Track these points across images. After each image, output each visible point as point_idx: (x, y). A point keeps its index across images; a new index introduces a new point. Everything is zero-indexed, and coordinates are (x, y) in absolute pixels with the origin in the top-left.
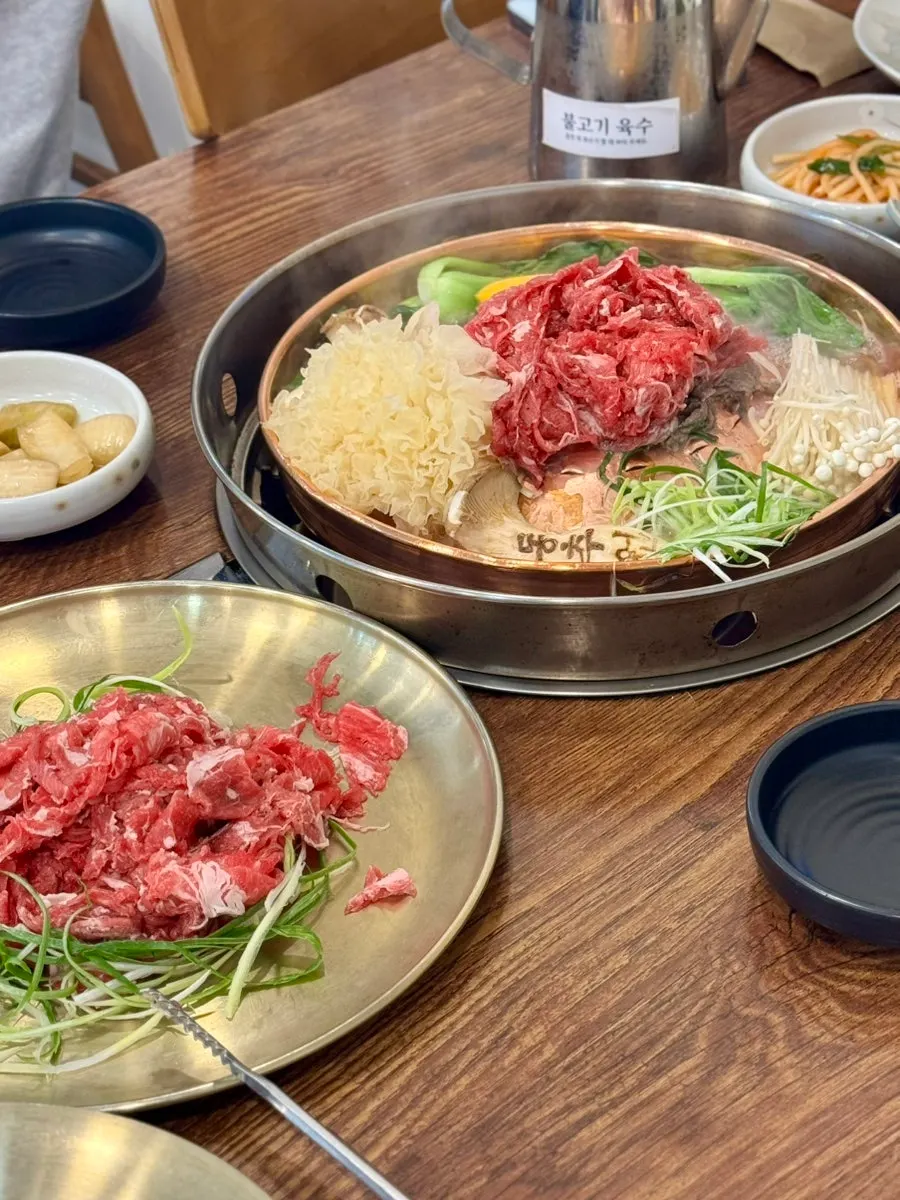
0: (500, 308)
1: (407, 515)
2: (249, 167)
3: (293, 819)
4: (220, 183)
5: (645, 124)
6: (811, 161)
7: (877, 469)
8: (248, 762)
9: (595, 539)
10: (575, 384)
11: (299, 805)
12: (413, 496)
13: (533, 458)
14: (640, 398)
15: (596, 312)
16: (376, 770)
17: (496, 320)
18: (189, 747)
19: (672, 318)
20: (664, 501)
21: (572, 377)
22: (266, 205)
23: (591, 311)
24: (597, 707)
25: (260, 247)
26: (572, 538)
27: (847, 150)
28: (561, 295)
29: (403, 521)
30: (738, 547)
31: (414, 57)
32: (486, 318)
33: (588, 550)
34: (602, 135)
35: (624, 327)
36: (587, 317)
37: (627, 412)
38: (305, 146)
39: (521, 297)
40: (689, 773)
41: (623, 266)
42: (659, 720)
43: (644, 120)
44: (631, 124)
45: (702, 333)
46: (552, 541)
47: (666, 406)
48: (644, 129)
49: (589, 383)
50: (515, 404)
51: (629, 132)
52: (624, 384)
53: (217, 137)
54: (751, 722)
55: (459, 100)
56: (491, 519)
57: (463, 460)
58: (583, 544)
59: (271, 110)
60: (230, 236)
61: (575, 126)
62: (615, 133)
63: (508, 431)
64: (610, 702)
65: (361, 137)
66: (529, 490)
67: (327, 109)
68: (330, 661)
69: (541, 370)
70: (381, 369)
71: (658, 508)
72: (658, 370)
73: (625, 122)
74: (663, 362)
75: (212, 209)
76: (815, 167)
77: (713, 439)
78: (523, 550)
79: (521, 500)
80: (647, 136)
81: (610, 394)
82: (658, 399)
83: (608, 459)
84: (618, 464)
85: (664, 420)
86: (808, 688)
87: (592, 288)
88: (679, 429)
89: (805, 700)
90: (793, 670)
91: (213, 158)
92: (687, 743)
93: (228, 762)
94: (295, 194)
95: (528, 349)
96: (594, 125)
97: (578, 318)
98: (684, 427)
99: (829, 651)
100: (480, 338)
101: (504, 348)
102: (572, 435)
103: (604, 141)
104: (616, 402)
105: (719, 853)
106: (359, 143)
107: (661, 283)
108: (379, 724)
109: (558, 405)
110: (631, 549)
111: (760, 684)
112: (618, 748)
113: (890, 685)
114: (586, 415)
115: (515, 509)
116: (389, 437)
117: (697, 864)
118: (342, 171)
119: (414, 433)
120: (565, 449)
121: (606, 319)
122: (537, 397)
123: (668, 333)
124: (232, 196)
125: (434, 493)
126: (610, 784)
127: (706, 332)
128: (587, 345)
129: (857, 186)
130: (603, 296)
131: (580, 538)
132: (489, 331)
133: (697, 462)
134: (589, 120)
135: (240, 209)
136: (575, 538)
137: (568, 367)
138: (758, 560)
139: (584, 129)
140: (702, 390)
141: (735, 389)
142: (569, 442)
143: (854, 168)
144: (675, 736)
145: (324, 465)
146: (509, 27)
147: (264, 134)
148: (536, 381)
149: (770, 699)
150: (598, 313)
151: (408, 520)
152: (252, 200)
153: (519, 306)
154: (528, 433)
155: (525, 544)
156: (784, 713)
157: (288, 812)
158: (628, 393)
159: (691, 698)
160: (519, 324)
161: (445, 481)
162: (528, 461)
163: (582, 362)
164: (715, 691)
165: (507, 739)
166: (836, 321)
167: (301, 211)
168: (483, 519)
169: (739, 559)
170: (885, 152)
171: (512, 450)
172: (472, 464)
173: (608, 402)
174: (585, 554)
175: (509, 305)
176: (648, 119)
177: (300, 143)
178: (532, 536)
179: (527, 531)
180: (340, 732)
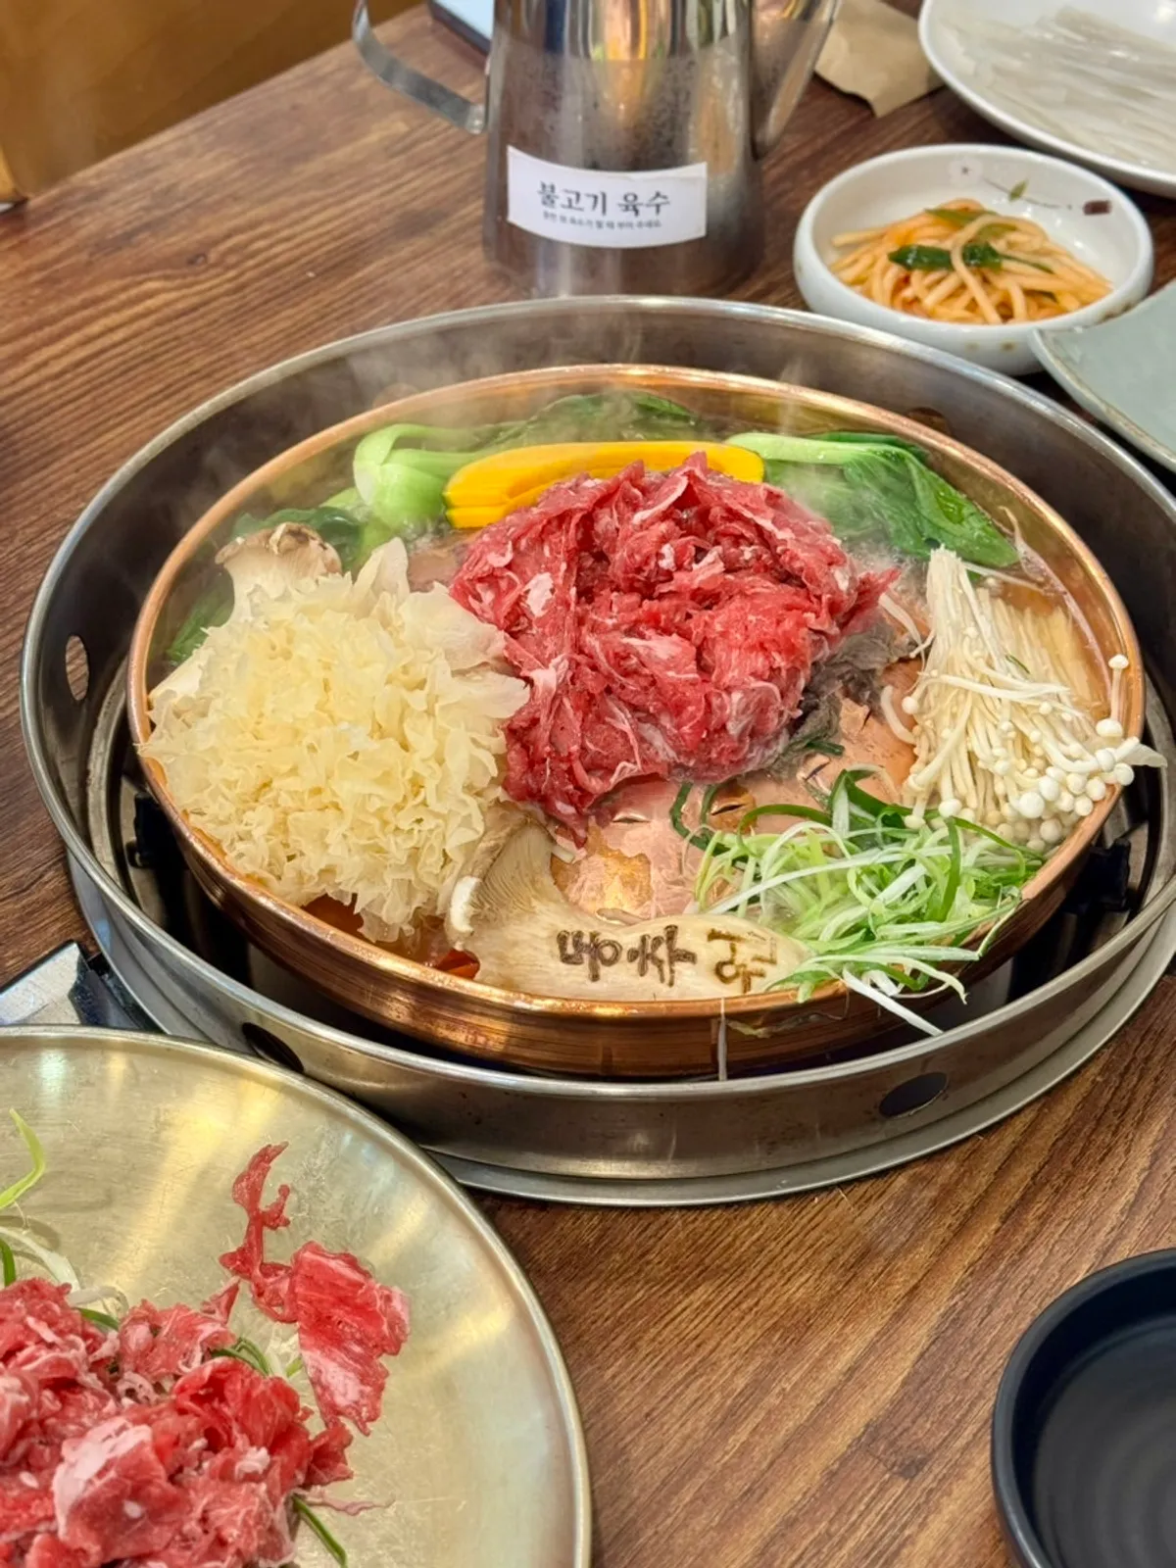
0: (503, 555)
1: (381, 908)
2: (76, 249)
3: (241, 1545)
4: (36, 277)
5: (659, 201)
6: (893, 248)
7: (1095, 803)
8: (159, 1451)
9: (681, 943)
10: (632, 685)
11: (249, 1513)
12: (389, 877)
13: (571, 803)
14: (735, 707)
15: (653, 564)
16: (362, 1382)
17: (498, 573)
18: (55, 1415)
19: (767, 568)
20: (774, 870)
21: (626, 674)
22: (106, 313)
23: (646, 563)
24: (700, 1222)
25: (102, 384)
26: (643, 939)
27: (939, 230)
28: (592, 528)
29: (374, 916)
30: (910, 964)
31: (300, 70)
32: (481, 569)
33: (671, 963)
34: (596, 215)
35: (699, 589)
36: (639, 570)
37: (716, 731)
38: (158, 213)
39: (532, 534)
40: (865, 1356)
41: (689, 487)
42: (801, 1243)
43: (658, 195)
44: (639, 201)
45: (819, 598)
46: (612, 944)
47: (772, 715)
48: (658, 207)
49: (654, 683)
50: (543, 720)
51: (637, 212)
52: (709, 688)
53: (24, 201)
54: (946, 1245)
55: (373, 138)
56: (515, 912)
57: (467, 822)
58: (662, 952)
59: (102, 153)
60: (56, 367)
61: (558, 202)
62: (615, 214)
63: (533, 763)
64: (719, 1212)
65: (236, 198)
66: (566, 850)
67: (184, 153)
68: (270, 1161)
69: (578, 664)
70: (327, 667)
71: (770, 881)
72: (759, 662)
73: (630, 198)
74: (765, 649)
75: (26, 320)
76: (899, 258)
77: (837, 751)
78: (566, 959)
79: (556, 867)
80: (662, 217)
81: (690, 703)
82: (763, 707)
83: (683, 796)
84: (700, 803)
85: (769, 737)
86: (1022, 1173)
87: (644, 526)
88: (791, 745)
89: (1022, 1198)
90: (994, 1139)
91: (23, 237)
92: (853, 1293)
93: (124, 1458)
94: (150, 295)
95: (557, 629)
96: (586, 202)
97: (626, 572)
98: (797, 743)
99: (1043, 1101)
100: (474, 604)
101: (514, 622)
102: (630, 766)
103: (600, 225)
104: (700, 715)
105: (937, 1525)
106: (237, 208)
107: (748, 514)
108: (361, 1285)
109: (608, 719)
110: (739, 960)
111: (950, 1167)
112: (744, 1306)
113: (1147, 1165)
114: (648, 731)
115: (547, 880)
116: (346, 789)
117: (905, 1551)
118: (213, 256)
119: (385, 779)
120: (618, 787)
121: (669, 576)
122: (576, 708)
123: (767, 597)
124: (56, 298)
125: (421, 872)
126: (740, 1383)
127: (825, 598)
128: (647, 622)
129: (963, 287)
130: (664, 539)
131: (657, 941)
132: (486, 590)
133: (813, 791)
134: (578, 195)
135: (68, 321)
136: (649, 942)
137: (620, 657)
138: (941, 983)
139: (570, 206)
140: (821, 682)
141: (862, 667)
142: (627, 775)
143: (957, 261)
144: (831, 1278)
145: (242, 828)
146: (428, 20)
147: (94, 195)
148: (573, 683)
149: (967, 1198)
150: (657, 565)
151: (384, 915)
152: (85, 305)
153: (530, 548)
154: (564, 766)
155: (570, 950)
156: (994, 1226)
157: (232, 1533)
158: (715, 702)
159: (845, 1200)
160: (533, 582)
161: (438, 856)
162: (565, 809)
163: (641, 651)
164: (880, 1183)
165: (566, 1294)
166: (971, 519)
167: (159, 323)
168: (503, 912)
169: (916, 985)
170: (997, 236)
171: (539, 791)
172: (481, 829)
173: (685, 716)
174: (666, 968)
175: (515, 548)
176: (663, 193)
177: (147, 209)
178: (579, 935)
179: (570, 925)
180: (298, 1308)
